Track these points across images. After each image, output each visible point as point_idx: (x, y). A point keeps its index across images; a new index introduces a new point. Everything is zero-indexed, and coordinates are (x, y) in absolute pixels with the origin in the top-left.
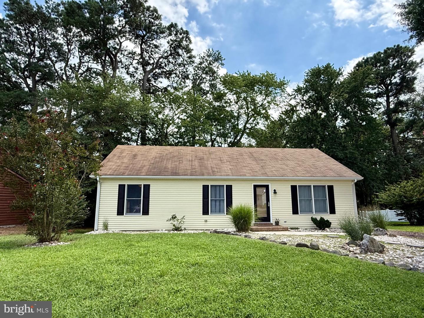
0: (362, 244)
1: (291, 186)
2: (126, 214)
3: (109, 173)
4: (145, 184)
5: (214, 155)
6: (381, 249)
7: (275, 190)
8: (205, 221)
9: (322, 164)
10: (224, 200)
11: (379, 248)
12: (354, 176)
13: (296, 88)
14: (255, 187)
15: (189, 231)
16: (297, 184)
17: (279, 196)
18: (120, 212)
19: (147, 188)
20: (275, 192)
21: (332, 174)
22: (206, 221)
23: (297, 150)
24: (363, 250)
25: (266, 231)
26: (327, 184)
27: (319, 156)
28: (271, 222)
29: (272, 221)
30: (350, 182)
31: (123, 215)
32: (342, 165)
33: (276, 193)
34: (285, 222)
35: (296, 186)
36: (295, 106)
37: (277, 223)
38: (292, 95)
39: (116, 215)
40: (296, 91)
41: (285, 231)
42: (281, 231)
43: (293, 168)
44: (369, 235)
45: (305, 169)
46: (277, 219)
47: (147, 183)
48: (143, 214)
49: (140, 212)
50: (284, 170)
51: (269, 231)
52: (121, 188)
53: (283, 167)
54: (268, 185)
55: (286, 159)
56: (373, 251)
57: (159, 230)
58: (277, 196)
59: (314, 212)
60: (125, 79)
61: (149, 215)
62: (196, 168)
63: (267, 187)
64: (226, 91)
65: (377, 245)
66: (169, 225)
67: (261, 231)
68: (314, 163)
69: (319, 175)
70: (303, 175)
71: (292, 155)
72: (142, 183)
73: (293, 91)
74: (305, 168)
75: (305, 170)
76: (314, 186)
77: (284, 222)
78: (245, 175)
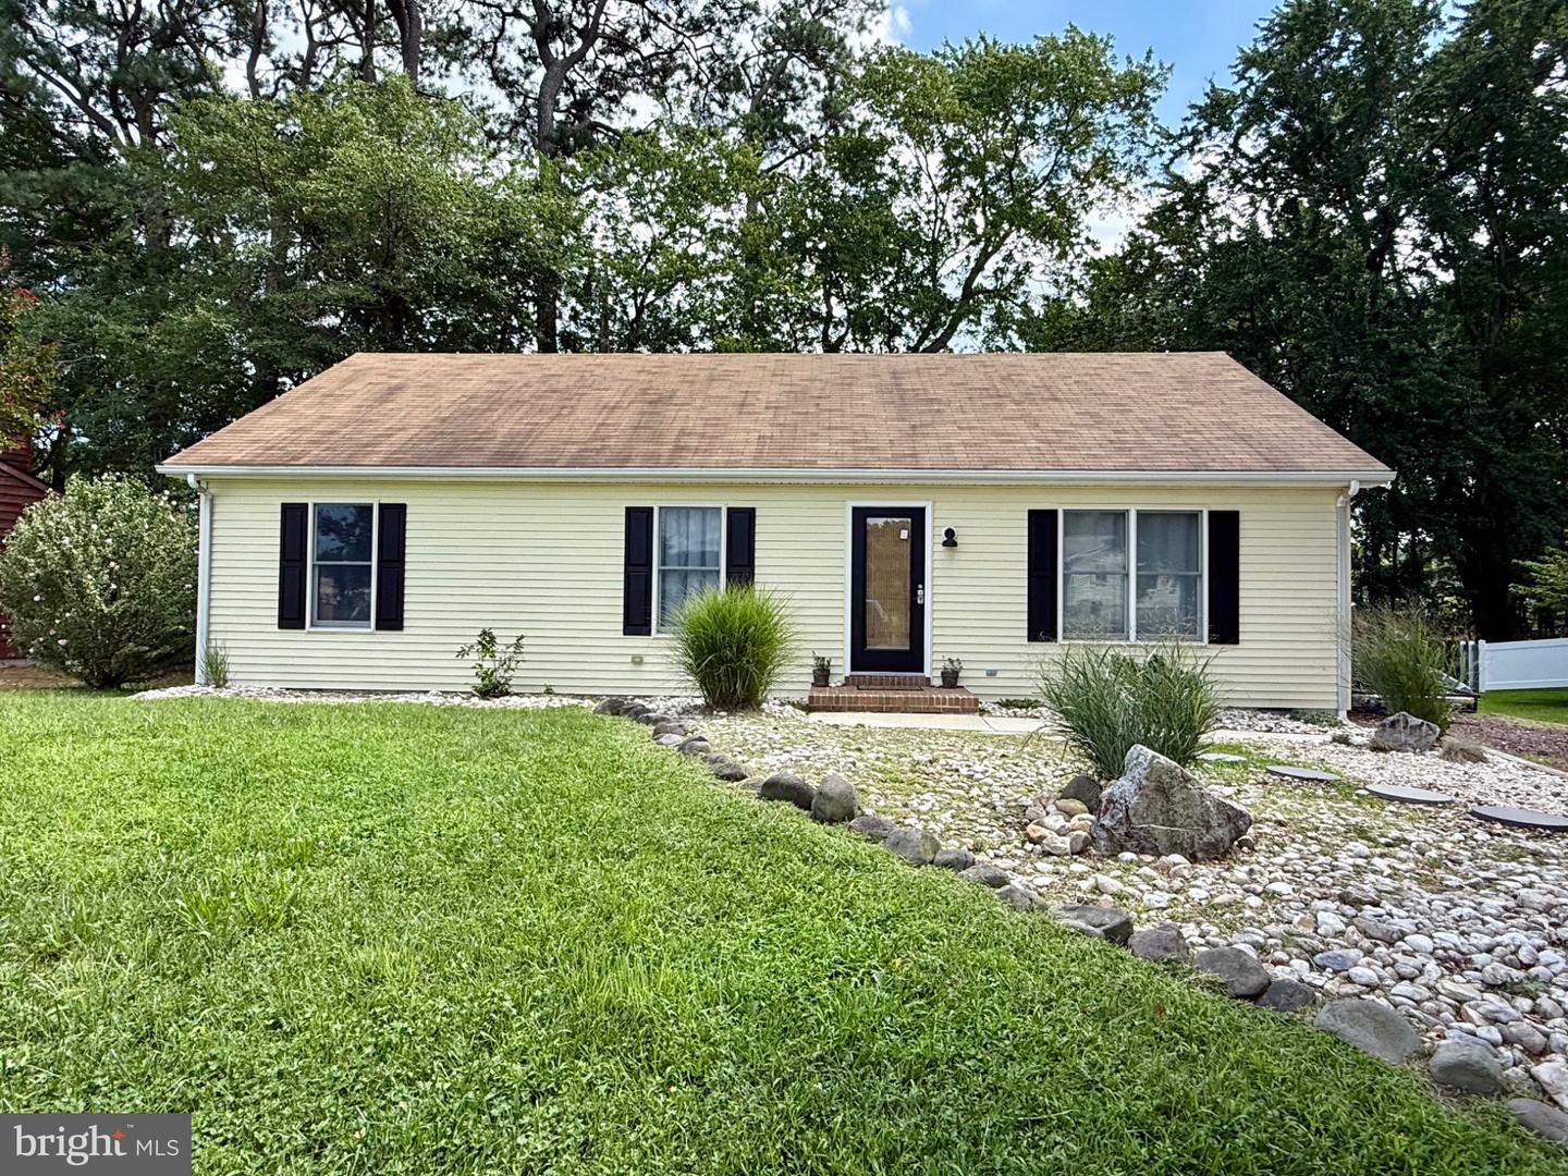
0: (1110, 801)
1: (1031, 513)
2: (312, 625)
3: (236, 457)
4: (384, 501)
5: (726, 384)
6: (1222, 833)
7: (950, 533)
8: (634, 662)
9: (1214, 414)
10: (718, 572)
11: (1209, 828)
12: (1350, 466)
13: (1203, 101)
14: (860, 515)
15: (527, 702)
16: (1060, 504)
17: (969, 556)
18: (290, 617)
19: (395, 516)
20: (950, 540)
21: (1241, 455)
22: (638, 661)
23: (1121, 360)
24: (1104, 834)
25: (872, 710)
26: (1205, 505)
27: (1212, 383)
28: (927, 673)
29: (932, 668)
30: (1331, 499)
31: (303, 627)
32: (1313, 418)
33: (955, 544)
34: (992, 674)
35: (1054, 513)
36: (1202, 187)
37: (951, 679)
38: (1180, 137)
39: (276, 628)
40: (1203, 113)
41: (964, 711)
42: (946, 711)
43: (1056, 432)
44: (1151, 753)
45: (1113, 437)
46: (951, 661)
47: (392, 497)
48: (378, 627)
49: (368, 619)
50: (1011, 441)
51: (890, 710)
52: (293, 516)
53: (1011, 429)
54: (922, 510)
55: (1046, 395)
56: (1163, 842)
57: (426, 692)
58: (959, 556)
59: (1133, 635)
60: (489, 107)
61: (406, 631)
62: (610, 437)
63: (917, 515)
64: (891, 133)
65: (1198, 811)
66: (466, 675)
67: (850, 709)
68: (1173, 413)
69: (1170, 461)
70: (1091, 463)
71: (1086, 379)
72: (374, 498)
73: (1188, 113)
74: (1116, 432)
75: (1111, 442)
76: (1141, 515)
77: (984, 674)
78: (812, 464)
